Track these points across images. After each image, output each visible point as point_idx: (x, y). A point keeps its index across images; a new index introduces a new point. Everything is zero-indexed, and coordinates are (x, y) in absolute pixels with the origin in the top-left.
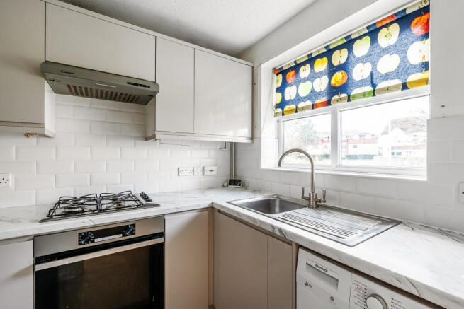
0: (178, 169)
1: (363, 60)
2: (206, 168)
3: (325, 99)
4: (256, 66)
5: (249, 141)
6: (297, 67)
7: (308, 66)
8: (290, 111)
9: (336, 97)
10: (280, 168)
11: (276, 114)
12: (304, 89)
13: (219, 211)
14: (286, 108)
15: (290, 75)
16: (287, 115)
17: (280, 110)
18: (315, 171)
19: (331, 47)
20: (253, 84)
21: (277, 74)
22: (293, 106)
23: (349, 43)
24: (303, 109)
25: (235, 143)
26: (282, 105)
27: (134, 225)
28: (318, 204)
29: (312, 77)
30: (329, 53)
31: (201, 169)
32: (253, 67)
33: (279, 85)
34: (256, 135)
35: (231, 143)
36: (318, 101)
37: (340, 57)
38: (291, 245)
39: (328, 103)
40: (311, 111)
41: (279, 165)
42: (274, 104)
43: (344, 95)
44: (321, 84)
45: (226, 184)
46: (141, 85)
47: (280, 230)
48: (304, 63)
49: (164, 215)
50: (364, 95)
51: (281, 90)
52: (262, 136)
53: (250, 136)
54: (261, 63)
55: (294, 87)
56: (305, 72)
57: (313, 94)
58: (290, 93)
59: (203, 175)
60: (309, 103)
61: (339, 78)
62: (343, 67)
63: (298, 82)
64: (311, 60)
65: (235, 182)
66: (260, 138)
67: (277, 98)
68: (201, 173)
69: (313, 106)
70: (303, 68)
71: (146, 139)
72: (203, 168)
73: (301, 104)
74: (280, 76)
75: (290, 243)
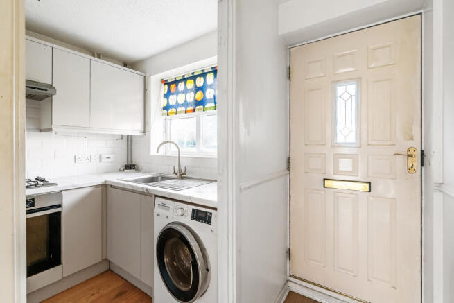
0: (75, 157)
1: (211, 86)
2: (103, 156)
3: (192, 108)
4: (147, 76)
5: (142, 134)
6: (176, 82)
7: (183, 83)
8: (172, 113)
9: (198, 107)
10: (158, 154)
11: (164, 114)
12: (181, 99)
13: (111, 186)
14: (170, 110)
15: (173, 86)
16: (170, 116)
17: (166, 111)
18: (181, 155)
19: (195, 74)
20: (145, 90)
21: (165, 84)
22: (174, 110)
23: (204, 75)
24: (180, 112)
25: (131, 136)
26: (167, 108)
27: (33, 200)
28: (182, 176)
29: (186, 91)
30: (194, 77)
31: (98, 156)
32: (145, 77)
33: (166, 93)
34: (147, 130)
35: (128, 136)
36: (189, 109)
37: (200, 82)
38: (151, 196)
39: (194, 111)
40: (184, 114)
41: (158, 152)
42: (162, 106)
43: (202, 107)
44: (190, 97)
45: (122, 169)
46: (38, 89)
47: (147, 189)
48: (180, 81)
49: (61, 191)
50: (211, 108)
51: (166, 96)
52: (152, 131)
53: (142, 130)
54: (150, 75)
55: (175, 96)
56: (181, 86)
57: (186, 104)
58: (172, 100)
59: (100, 161)
60: (183, 109)
61: (199, 95)
62: (202, 89)
63: (177, 93)
64: (185, 80)
65: (130, 167)
66: (150, 132)
67: (164, 102)
68: (98, 160)
69: (186, 112)
70: (180, 83)
71: (41, 131)
72: (100, 156)
73: (179, 109)
74: (166, 85)
75: (150, 195)
